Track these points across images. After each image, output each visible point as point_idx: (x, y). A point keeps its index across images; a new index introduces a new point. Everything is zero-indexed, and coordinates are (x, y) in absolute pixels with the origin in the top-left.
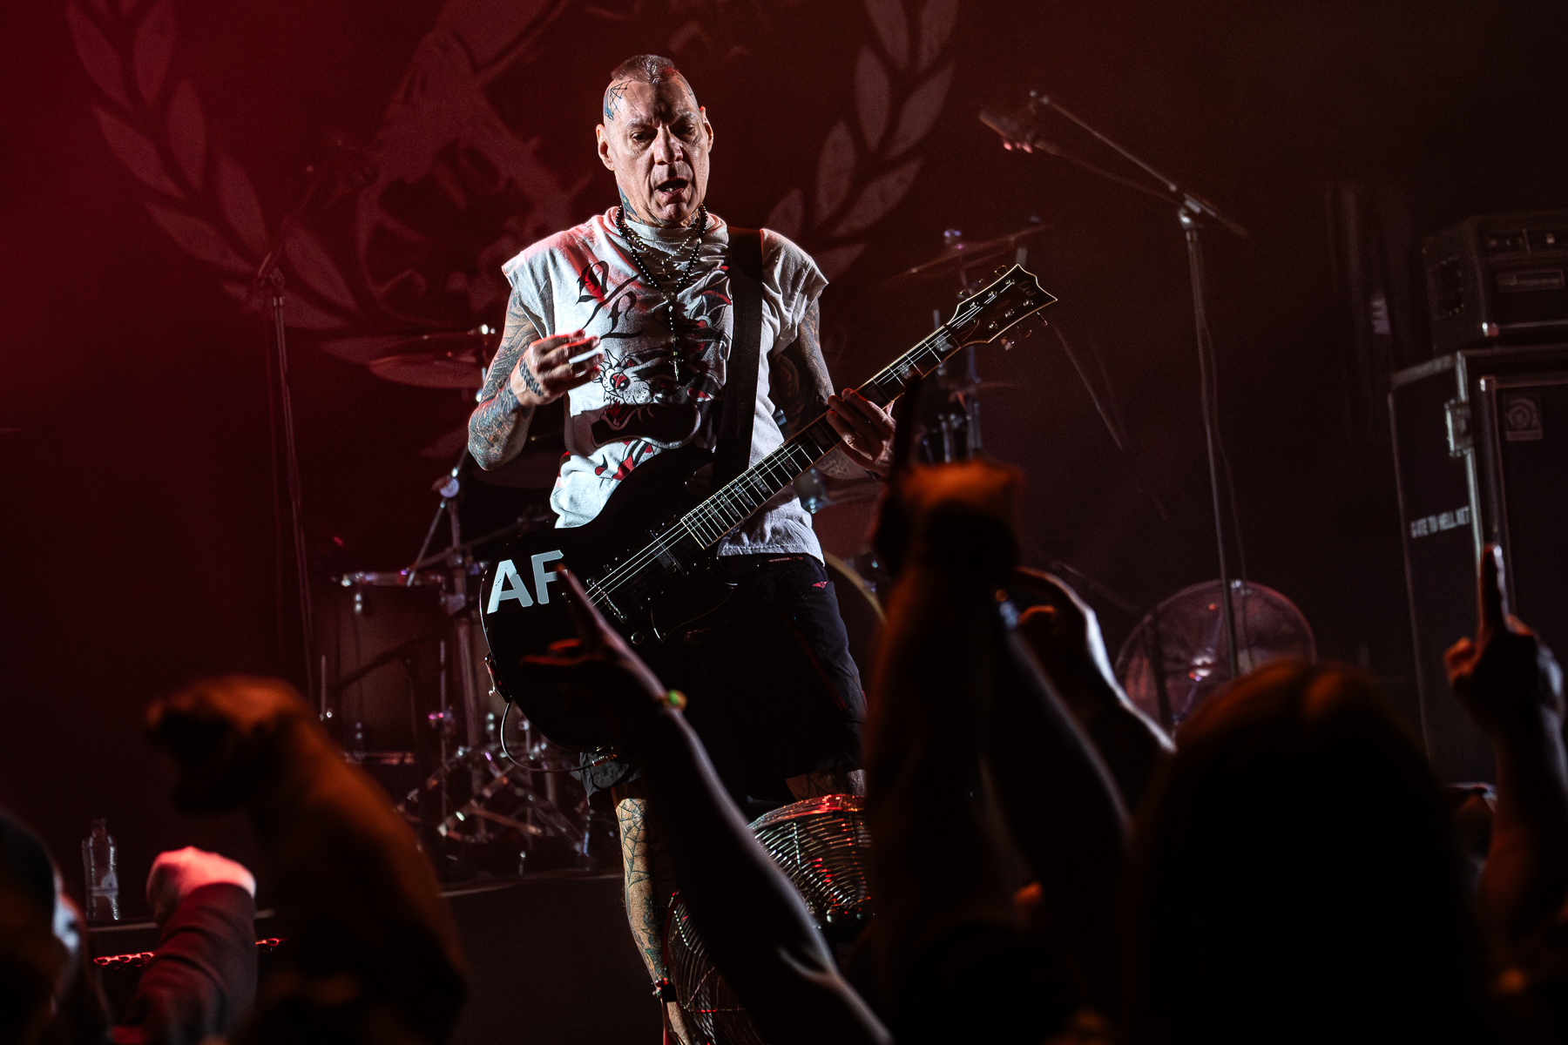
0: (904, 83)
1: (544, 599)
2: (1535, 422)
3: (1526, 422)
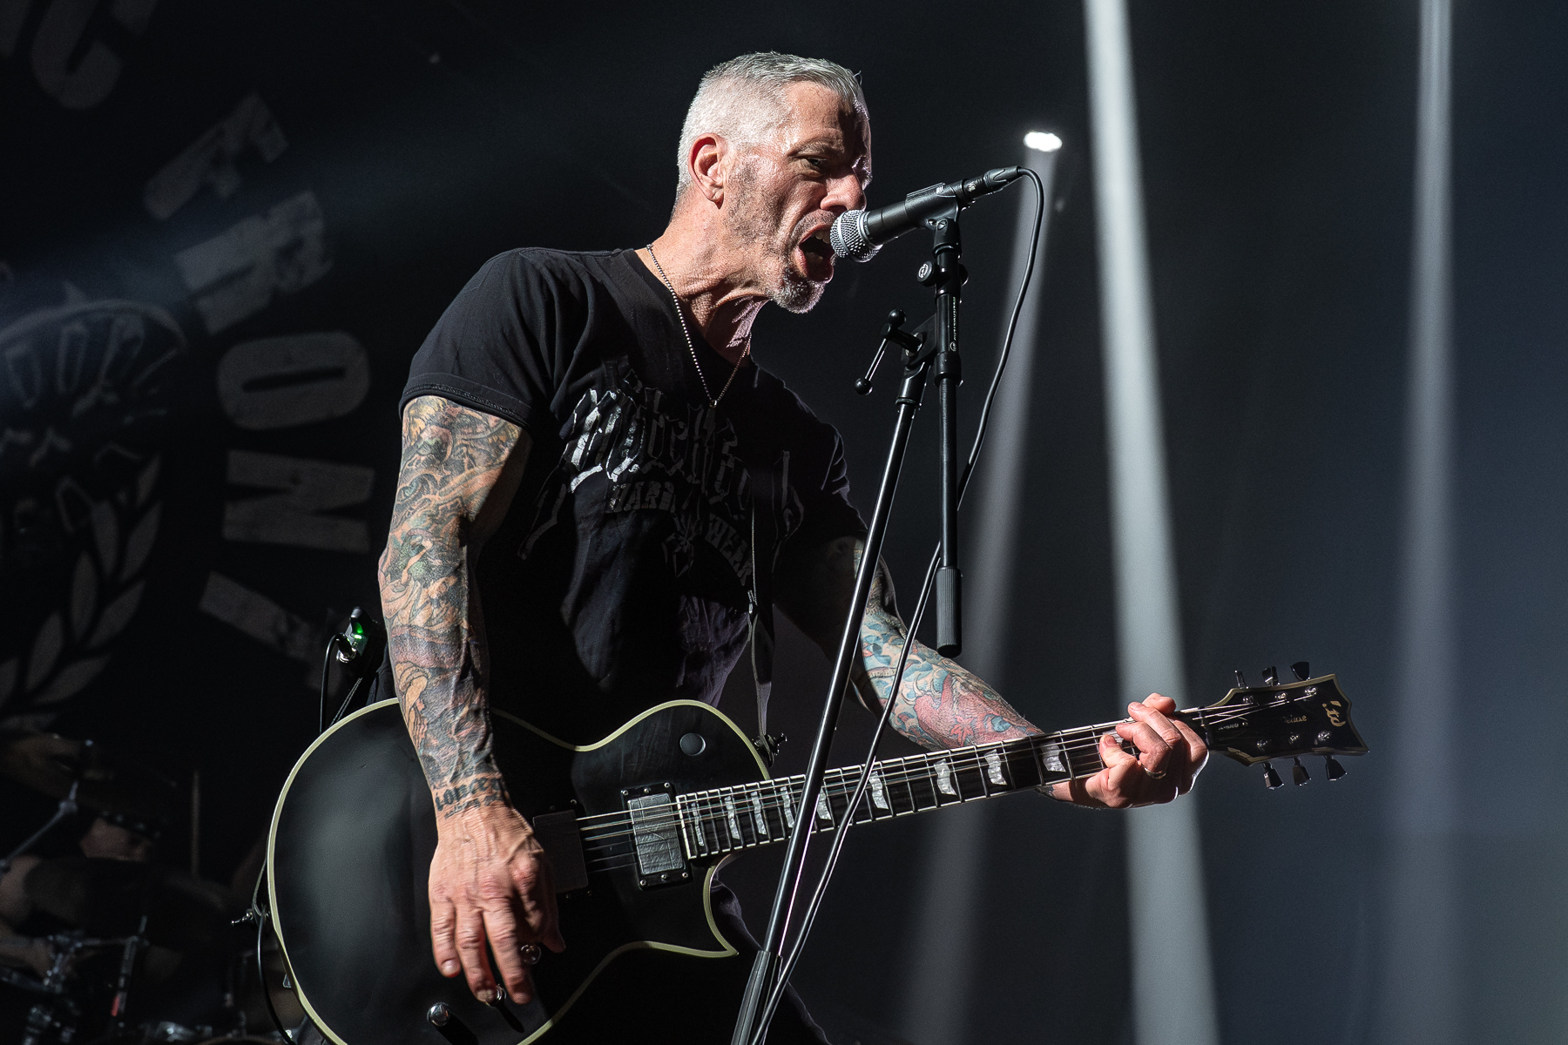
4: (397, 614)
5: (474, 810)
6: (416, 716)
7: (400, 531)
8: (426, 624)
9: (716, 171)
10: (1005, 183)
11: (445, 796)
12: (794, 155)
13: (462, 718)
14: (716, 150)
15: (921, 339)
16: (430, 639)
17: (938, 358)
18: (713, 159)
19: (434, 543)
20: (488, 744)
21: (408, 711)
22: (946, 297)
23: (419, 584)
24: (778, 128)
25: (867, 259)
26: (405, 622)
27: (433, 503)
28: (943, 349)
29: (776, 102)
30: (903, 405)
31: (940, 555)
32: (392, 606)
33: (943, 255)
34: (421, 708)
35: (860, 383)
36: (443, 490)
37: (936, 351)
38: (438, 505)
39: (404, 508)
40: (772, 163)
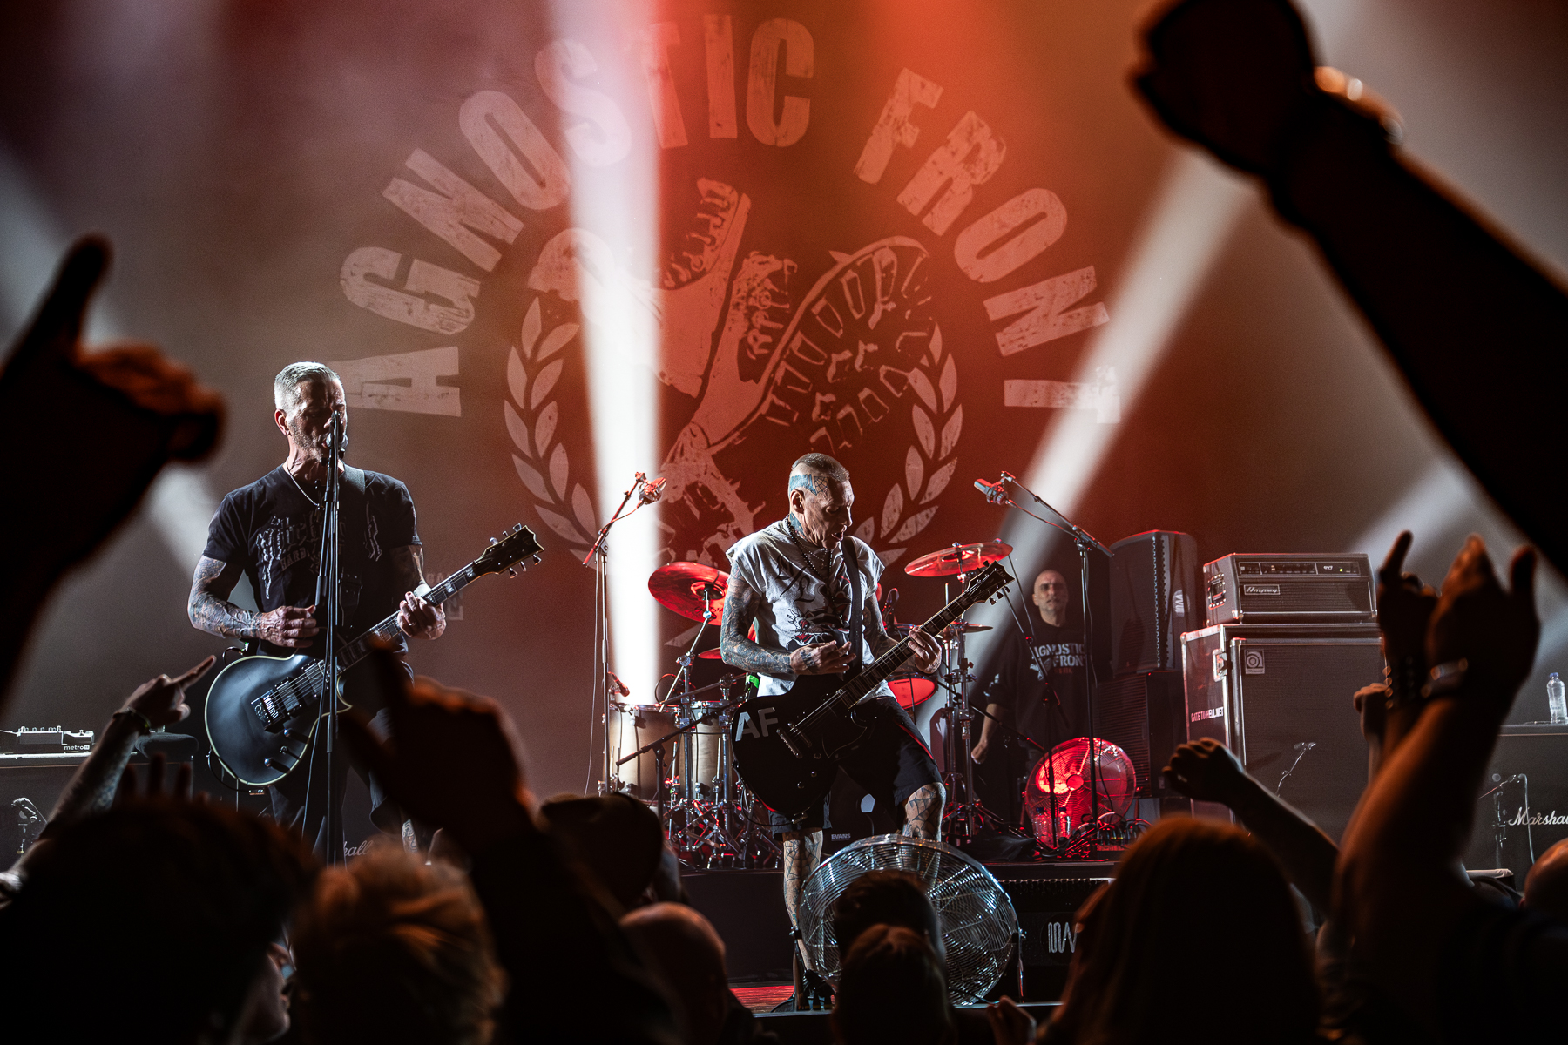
0: (931, 466)
1: (766, 734)
2: (1261, 665)
3: (1257, 664)
24: (298, 403)
29: (294, 393)
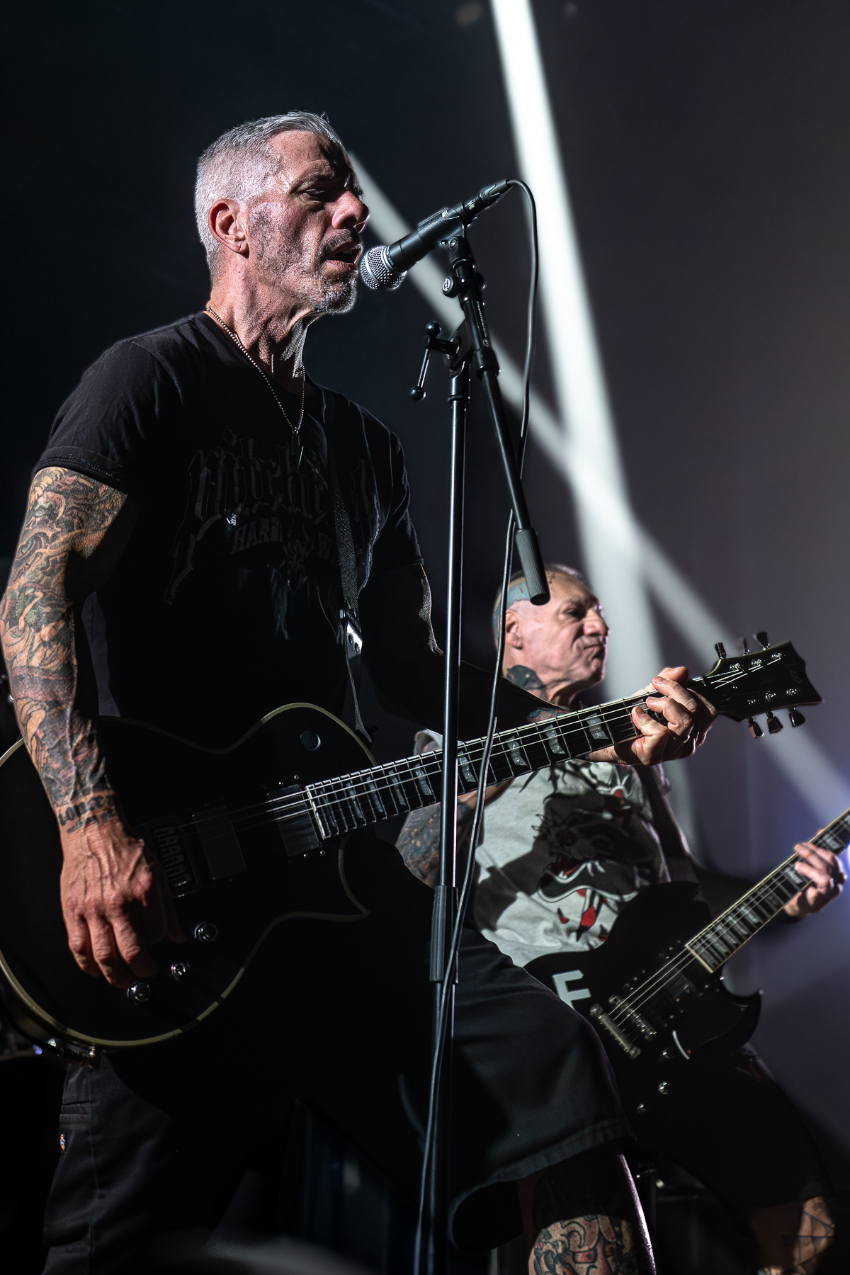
4: (15, 657)
5: (94, 826)
6: (37, 743)
7: (17, 584)
8: (40, 665)
9: (236, 228)
10: (499, 196)
11: (67, 813)
12: (295, 191)
13: (78, 745)
14: (230, 212)
15: (457, 342)
16: (46, 677)
17: (476, 354)
18: (230, 220)
19: (44, 593)
20: (102, 765)
21: (30, 740)
22: (470, 303)
23: (33, 629)
24: (274, 175)
25: (396, 287)
26: (24, 663)
27: (44, 555)
28: (478, 347)
29: (266, 156)
30: (455, 402)
31: (514, 519)
32: (11, 650)
33: (460, 268)
34: (41, 736)
35: (414, 391)
36: (53, 543)
37: (473, 350)
38: (49, 557)
39: (21, 564)
40: (279, 204)
